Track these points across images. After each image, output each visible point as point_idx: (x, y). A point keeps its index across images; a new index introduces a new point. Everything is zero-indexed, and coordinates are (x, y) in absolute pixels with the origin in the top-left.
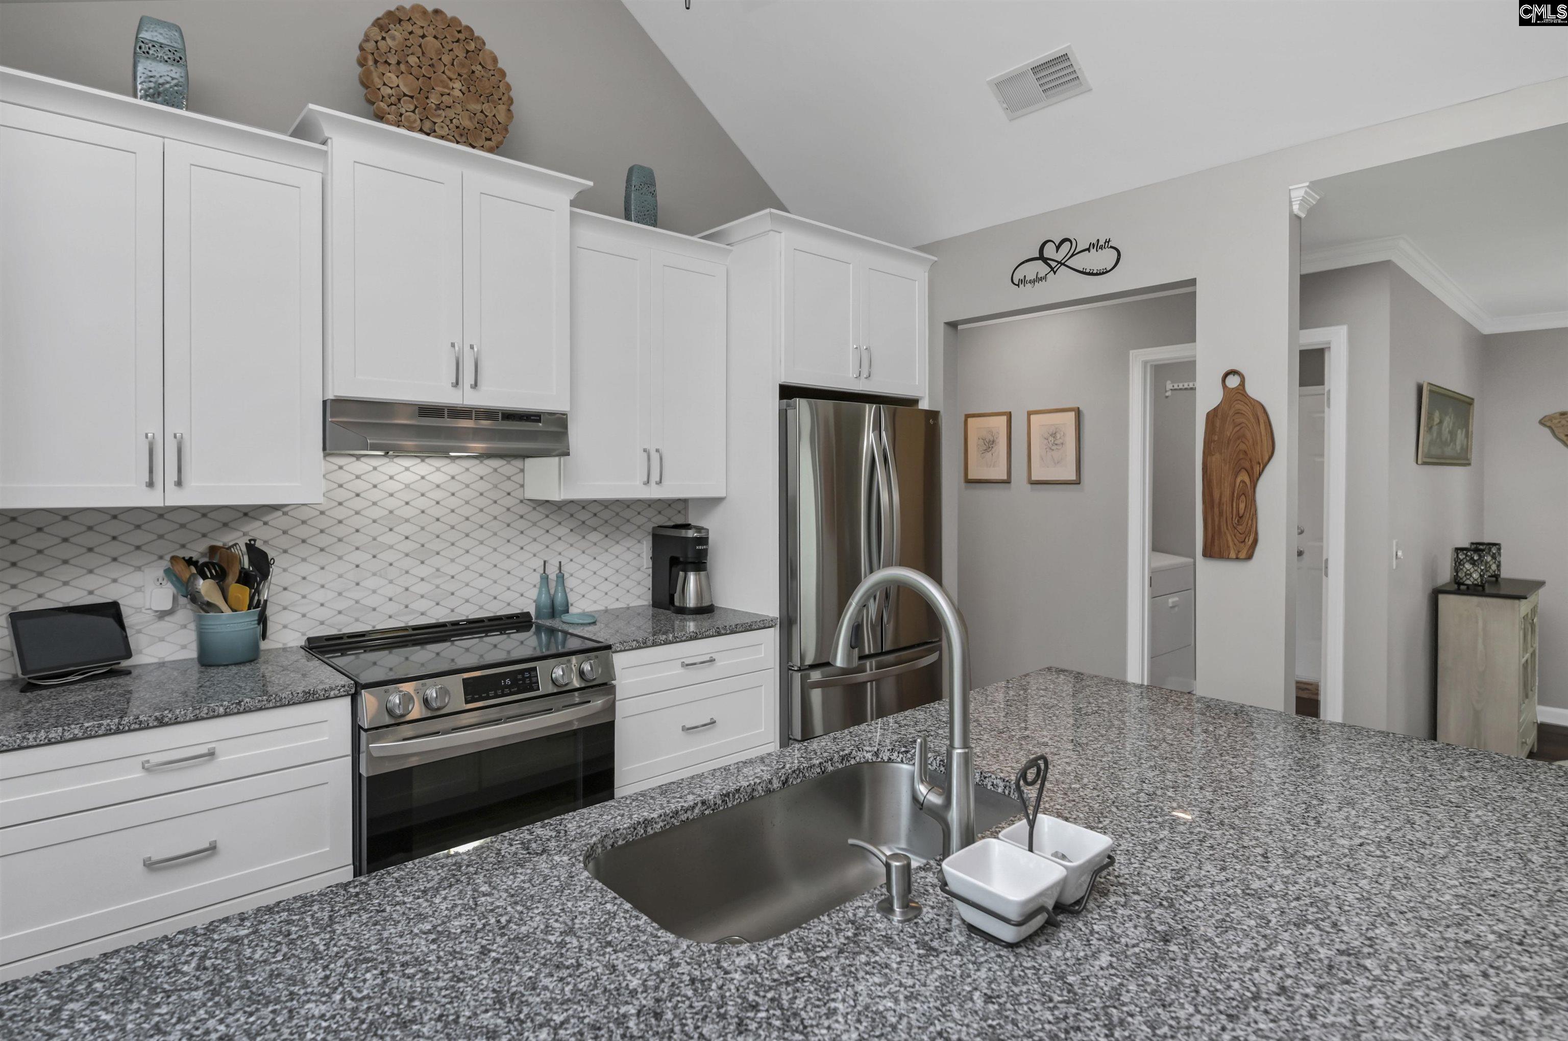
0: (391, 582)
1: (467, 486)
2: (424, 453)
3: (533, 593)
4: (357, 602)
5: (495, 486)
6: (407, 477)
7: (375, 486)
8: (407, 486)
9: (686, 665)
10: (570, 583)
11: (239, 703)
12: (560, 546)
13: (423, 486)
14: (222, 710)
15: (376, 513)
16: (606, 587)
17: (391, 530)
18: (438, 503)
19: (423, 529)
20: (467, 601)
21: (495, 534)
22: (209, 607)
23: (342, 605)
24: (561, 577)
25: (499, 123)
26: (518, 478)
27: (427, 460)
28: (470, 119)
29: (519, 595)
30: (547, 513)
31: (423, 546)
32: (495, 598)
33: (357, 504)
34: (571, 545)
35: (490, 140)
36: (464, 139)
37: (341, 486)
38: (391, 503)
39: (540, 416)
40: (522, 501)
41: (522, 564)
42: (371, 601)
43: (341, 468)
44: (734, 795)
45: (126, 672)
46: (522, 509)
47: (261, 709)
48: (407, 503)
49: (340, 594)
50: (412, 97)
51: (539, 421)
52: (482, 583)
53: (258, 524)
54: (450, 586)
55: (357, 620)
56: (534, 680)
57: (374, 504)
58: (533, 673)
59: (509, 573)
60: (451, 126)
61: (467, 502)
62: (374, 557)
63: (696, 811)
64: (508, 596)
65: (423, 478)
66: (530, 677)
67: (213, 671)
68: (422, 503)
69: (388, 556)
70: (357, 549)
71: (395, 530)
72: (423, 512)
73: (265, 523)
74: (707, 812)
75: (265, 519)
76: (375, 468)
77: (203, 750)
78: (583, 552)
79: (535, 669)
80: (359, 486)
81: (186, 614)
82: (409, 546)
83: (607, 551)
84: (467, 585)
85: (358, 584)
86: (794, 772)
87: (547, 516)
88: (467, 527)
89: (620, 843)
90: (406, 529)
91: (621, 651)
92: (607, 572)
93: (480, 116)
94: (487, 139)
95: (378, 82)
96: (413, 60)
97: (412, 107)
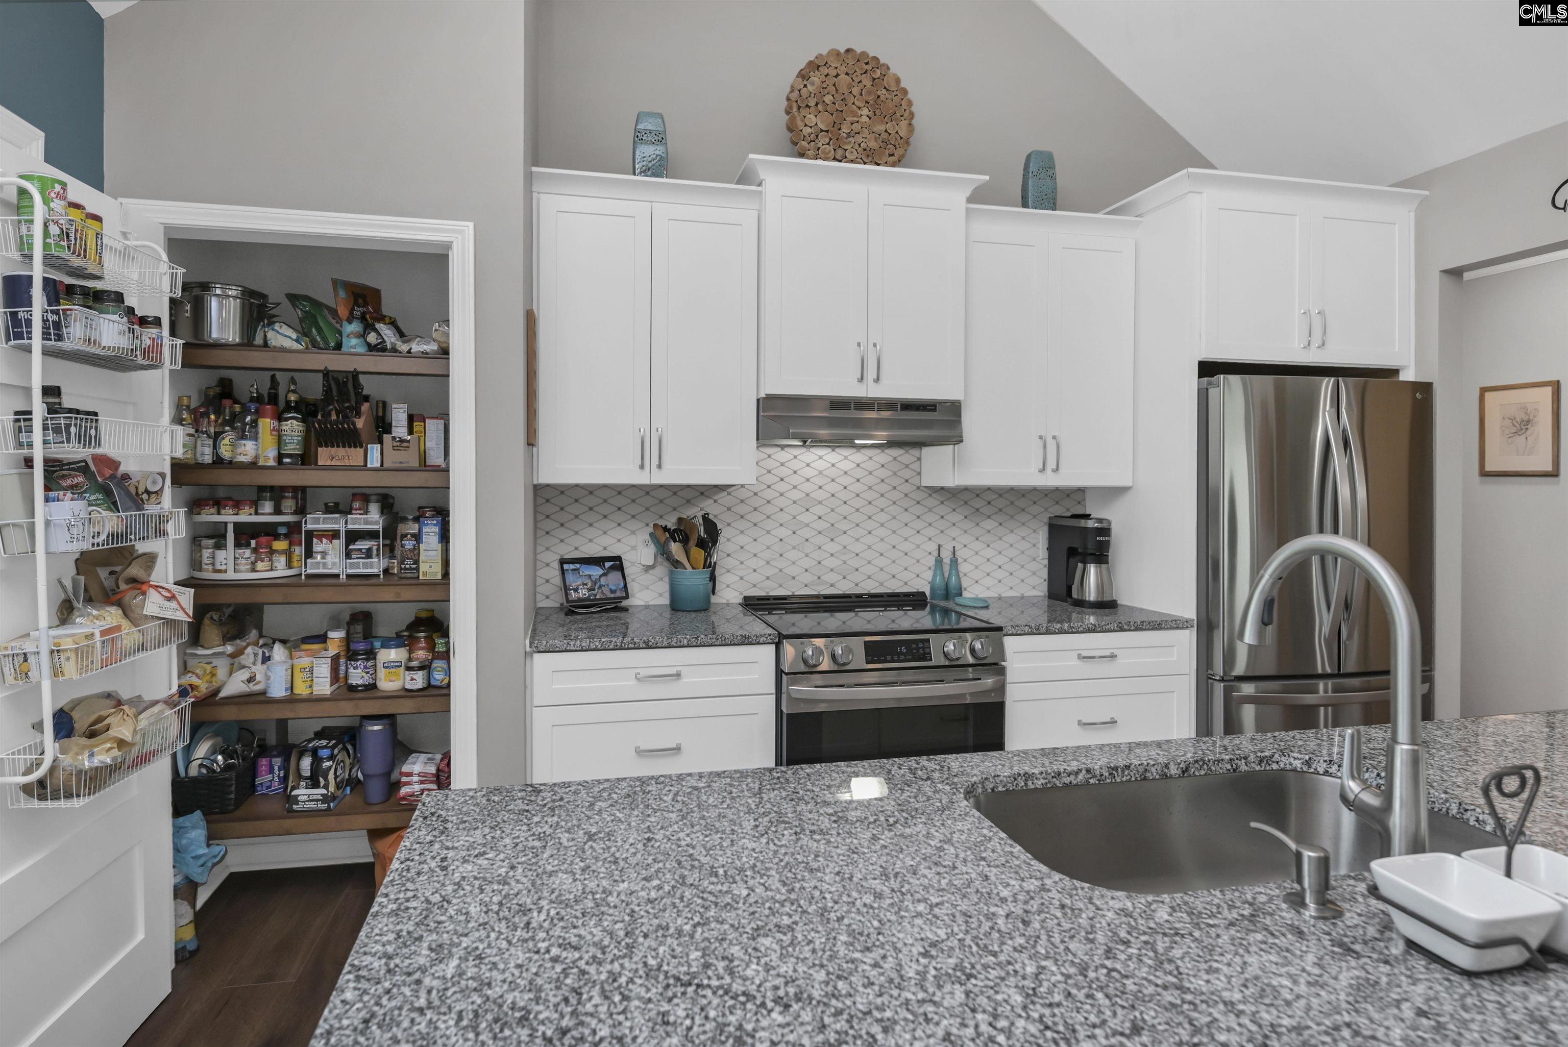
0: (807, 555)
1: (870, 473)
2: (834, 443)
3: (929, 575)
4: (781, 570)
5: (895, 474)
6: (820, 465)
7: (795, 472)
8: (821, 472)
9: (1082, 658)
10: (963, 568)
11: (697, 638)
12: (954, 532)
13: (833, 472)
14: (686, 642)
15: (796, 495)
16: (1000, 574)
17: (807, 510)
18: (845, 488)
19: (833, 510)
20: (869, 577)
21: (894, 518)
22: (676, 564)
23: (770, 572)
24: (954, 561)
25: (901, 138)
26: (915, 466)
27: (837, 450)
28: (876, 140)
29: (915, 576)
30: (942, 499)
31: (832, 525)
32: (894, 577)
33: (782, 487)
34: (965, 532)
35: (893, 155)
36: (870, 159)
37: (769, 472)
38: (807, 487)
39: (935, 406)
40: (918, 488)
41: (918, 546)
42: (792, 570)
43: (769, 456)
44: (1123, 771)
45: (626, 609)
46: (918, 496)
47: (711, 645)
48: (820, 487)
49: (768, 563)
50: (827, 131)
51: (934, 410)
52: (882, 562)
53: (711, 501)
54: (855, 563)
55: (780, 586)
56: (927, 651)
57: (795, 487)
58: (926, 644)
59: (906, 554)
60: (858, 150)
61: (870, 488)
62: (794, 533)
63: (1080, 777)
64: (906, 576)
65: (833, 465)
66: (923, 648)
67: (680, 614)
68: (832, 487)
69: (805, 533)
70: (781, 525)
71: (811, 510)
72: (833, 495)
73: (715, 501)
74: (1092, 781)
75: (716, 498)
76: (795, 457)
77: (673, 671)
78: (977, 539)
79: (928, 640)
80: (783, 471)
81: (662, 570)
82: (821, 525)
83: (1001, 539)
84: (869, 563)
85: (781, 555)
86: (1196, 762)
87: (942, 502)
88: (869, 510)
89: (1000, 789)
90: (819, 510)
91: (1012, 635)
92: (1000, 560)
93: (884, 135)
94: (890, 155)
95: (800, 124)
96: (828, 99)
97: (827, 140)
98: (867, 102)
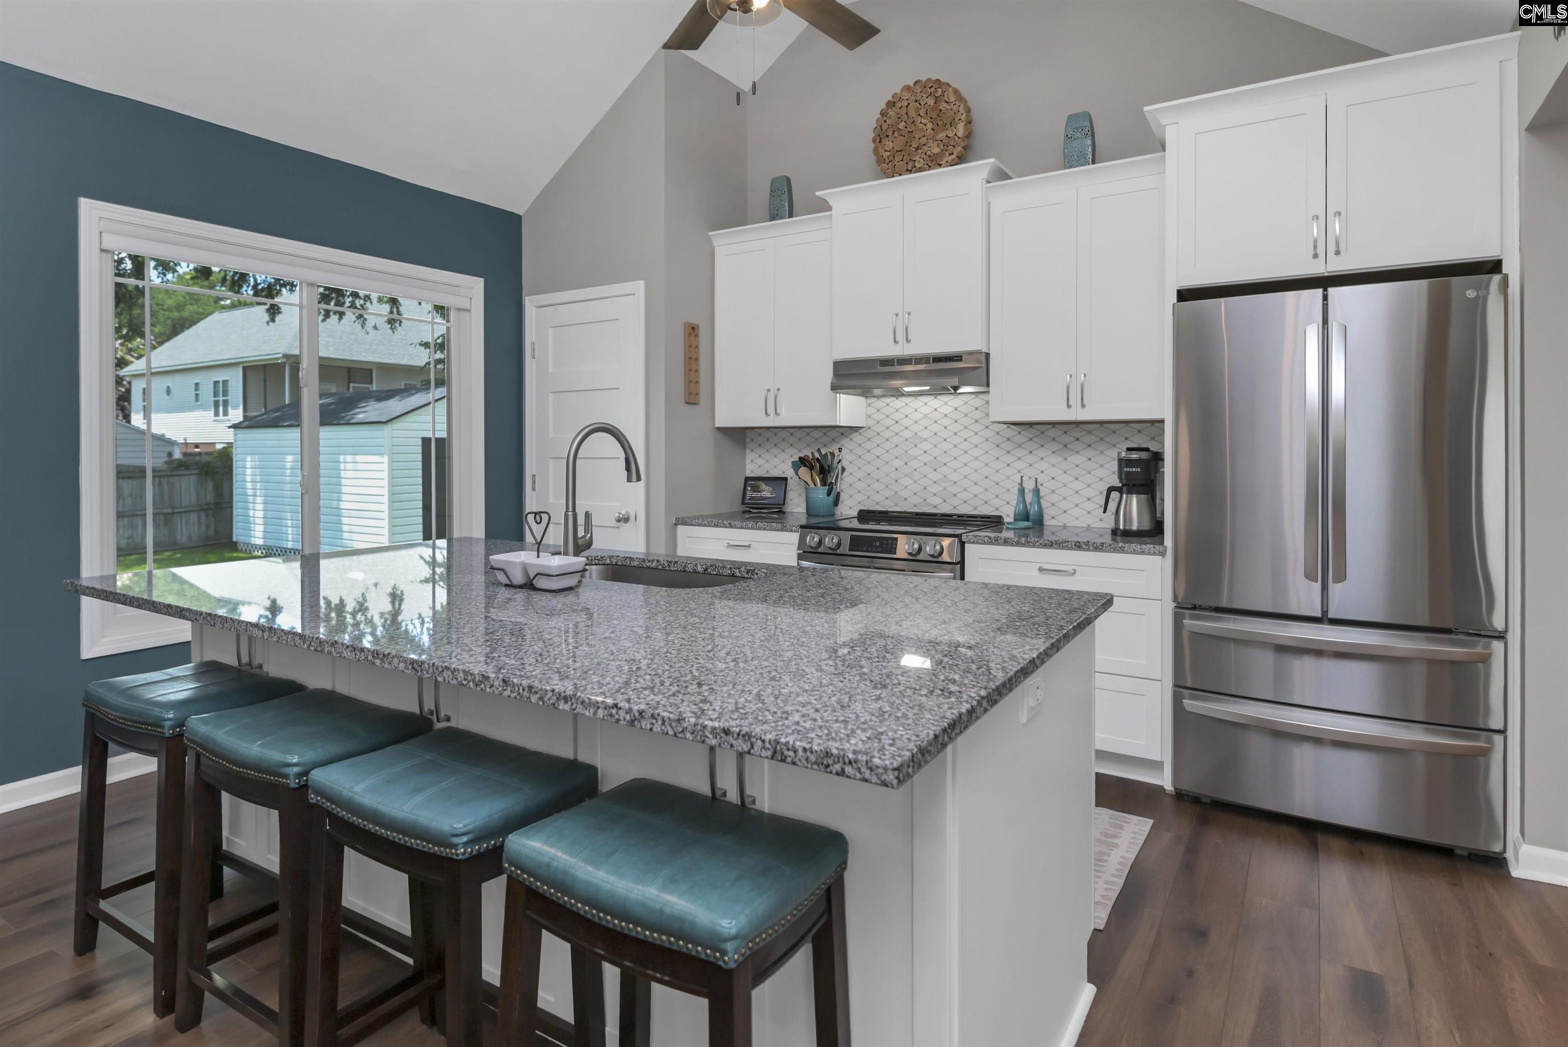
0: (915, 482)
1: (966, 415)
2: (938, 391)
4: (896, 493)
6: (926, 410)
8: (926, 416)
13: (935, 416)
15: (907, 434)
17: (916, 446)
18: (945, 428)
19: (935, 446)
20: (965, 502)
21: (987, 452)
23: (889, 493)
24: (1037, 491)
25: (959, 138)
29: (1005, 503)
30: (1031, 436)
31: (935, 458)
32: (986, 503)
33: (897, 428)
34: (1053, 465)
35: (953, 154)
37: (887, 417)
41: (1008, 477)
42: (903, 494)
43: (888, 405)
46: (1008, 433)
48: (926, 428)
49: (887, 487)
50: (901, 151)
52: (976, 490)
53: (848, 439)
54: (954, 490)
55: (896, 505)
59: (997, 484)
61: (966, 427)
62: (906, 464)
64: (997, 503)
65: (936, 410)
68: (935, 428)
69: (914, 464)
70: (896, 458)
71: (918, 446)
72: (936, 434)
73: (851, 440)
75: (851, 437)
76: (907, 404)
78: (1065, 472)
80: (897, 416)
82: (926, 458)
83: (1090, 473)
84: (965, 490)
85: (896, 481)
88: (966, 446)
90: (925, 446)
94: (950, 155)
96: (902, 126)
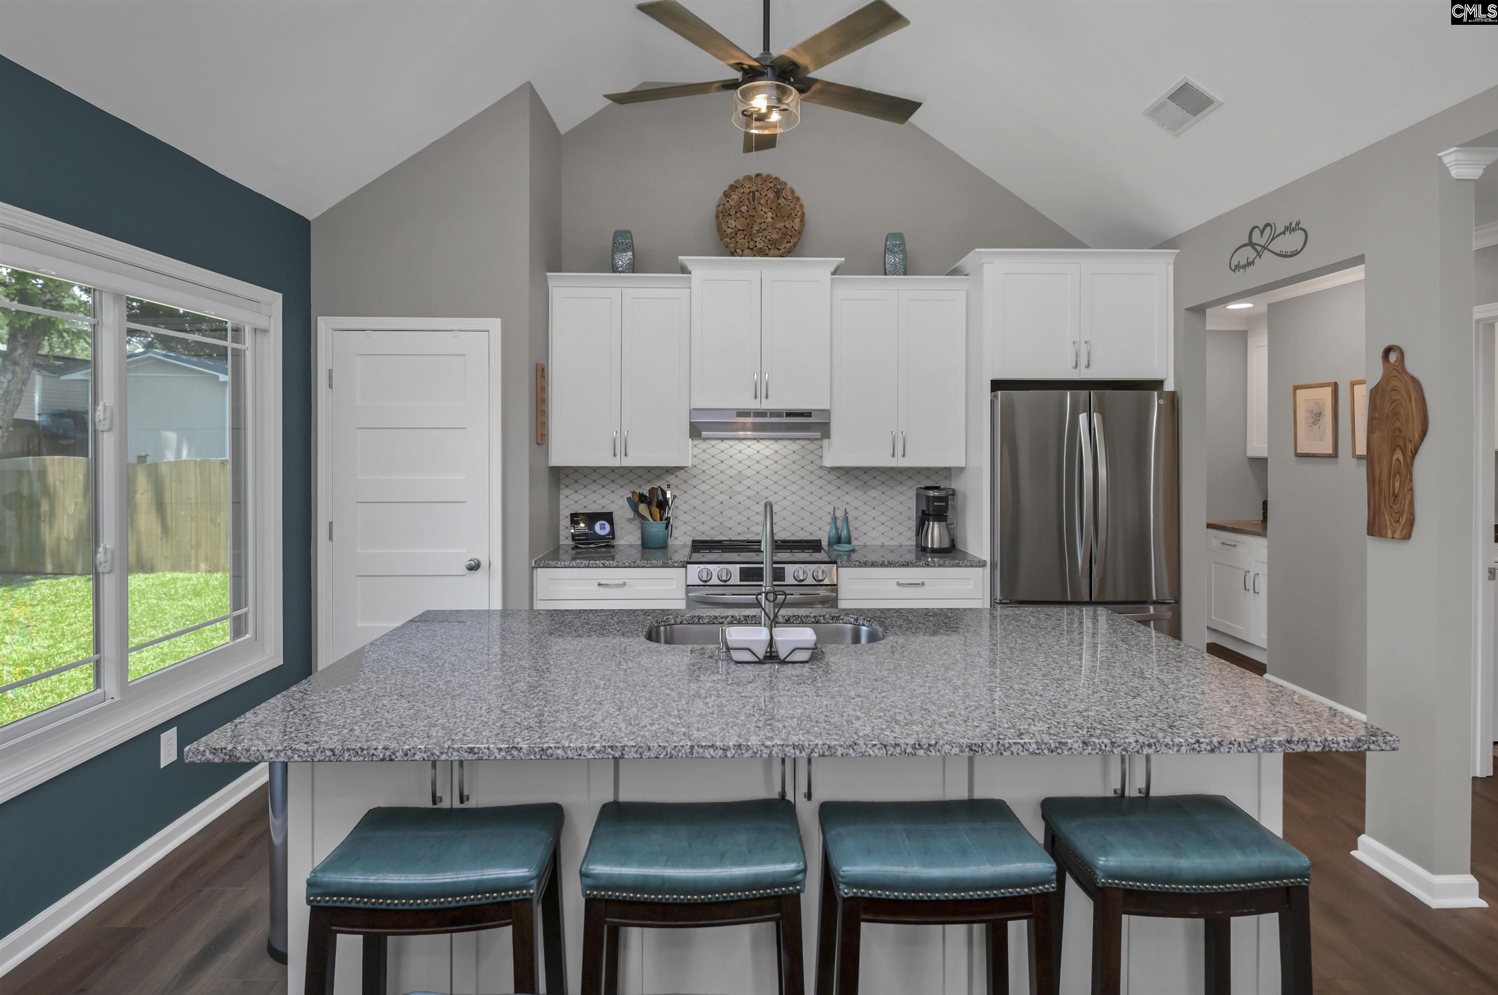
0: (740, 513)
3: (827, 528)
4: (721, 523)
5: (803, 457)
6: (749, 452)
7: (731, 457)
8: (749, 457)
9: (899, 584)
10: (853, 524)
12: (848, 498)
13: (758, 457)
14: (627, 564)
15: (732, 472)
16: (883, 529)
17: (740, 483)
18: (767, 467)
19: (758, 482)
20: (784, 529)
21: (803, 488)
22: (643, 517)
23: (714, 524)
24: (846, 520)
26: (818, 452)
28: (777, 233)
30: (839, 475)
31: (758, 493)
32: (802, 529)
33: (722, 467)
34: (856, 498)
36: (773, 246)
37: (713, 456)
38: (740, 467)
39: (811, 413)
40: (821, 467)
41: (820, 508)
42: (728, 524)
43: (713, 446)
45: (613, 547)
46: (820, 473)
47: (644, 567)
48: (749, 467)
49: (712, 518)
50: (743, 230)
51: (811, 416)
52: (794, 519)
53: (673, 476)
55: (721, 534)
56: (783, 575)
57: (731, 467)
58: (782, 571)
59: (811, 513)
60: (765, 240)
61: (785, 467)
62: (731, 498)
64: (811, 529)
65: (758, 452)
67: (647, 551)
68: (758, 467)
69: (738, 498)
70: (722, 493)
71: (742, 482)
72: (758, 472)
73: (676, 476)
75: (676, 474)
76: (731, 447)
77: (621, 582)
78: (865, 503)
79: (783, 568)
80: (723, 456)
81: (637, 522)
82: (749, 493)
83: (883, 503)
84: (784, 519)
85: (722, 513)
87: (839, 478)
88: (784, 482)
90: (749, 482)
92: (883, 518)
93: (784, 230)
94: (787, 242)
95: (724, 227)
96: (744, 209)
97: (743, 236)
98: (771, 208)
